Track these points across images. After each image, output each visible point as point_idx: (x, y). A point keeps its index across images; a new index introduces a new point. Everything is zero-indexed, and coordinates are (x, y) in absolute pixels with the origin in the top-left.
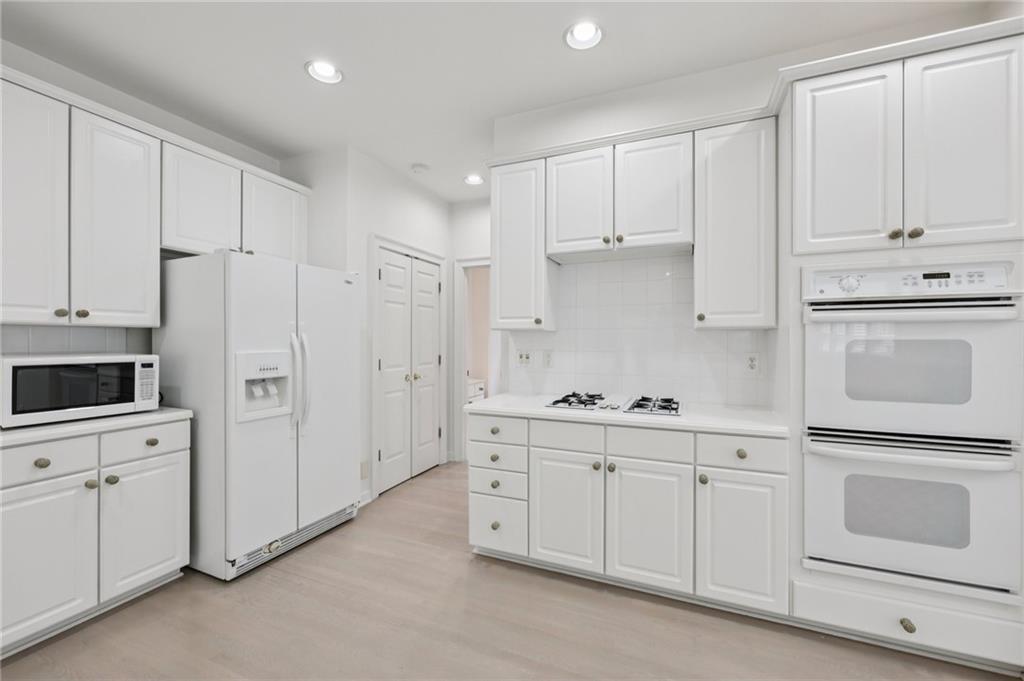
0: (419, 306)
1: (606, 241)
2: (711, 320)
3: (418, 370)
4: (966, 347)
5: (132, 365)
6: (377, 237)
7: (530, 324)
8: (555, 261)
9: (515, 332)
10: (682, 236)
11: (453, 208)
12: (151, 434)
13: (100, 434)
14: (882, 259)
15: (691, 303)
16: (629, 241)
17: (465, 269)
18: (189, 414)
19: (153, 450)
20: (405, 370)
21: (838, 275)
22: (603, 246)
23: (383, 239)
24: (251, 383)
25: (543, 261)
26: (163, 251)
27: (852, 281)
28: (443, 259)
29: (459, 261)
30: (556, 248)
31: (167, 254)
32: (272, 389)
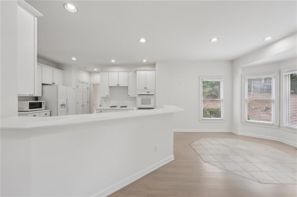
0: (85, 92)
1: (117, 85)
2: (130, 96)
3: (84, 104)
4: (150, 99)
5: (42, 102)
6: (77, 80)
7: (106, 96)
8: (110, 87)
9: (104, 97)
10: (127, 85)
11: (90, 73)
12: (46, 113)
13: (40, 112)
14: (143, 90)
15: (128, 94)
16: (120, 85)
17: (93, 85)
18: (50, 110)
19: (46, 115)
20: (82, 104)
21: (140, 92)
22: (117, 86)
23: (78, 80)
24: (61, 105)
25: (108, 87)
26: (42, 84)
27: (142, 92)
28: (88, 83)
29: (92, 83)
30: (110, 85)
31: (43, 84)
32: (64, 106)
